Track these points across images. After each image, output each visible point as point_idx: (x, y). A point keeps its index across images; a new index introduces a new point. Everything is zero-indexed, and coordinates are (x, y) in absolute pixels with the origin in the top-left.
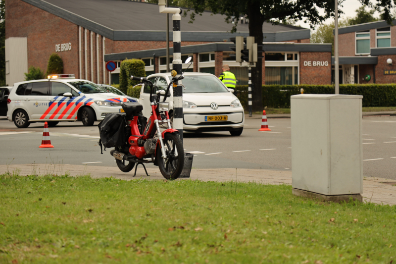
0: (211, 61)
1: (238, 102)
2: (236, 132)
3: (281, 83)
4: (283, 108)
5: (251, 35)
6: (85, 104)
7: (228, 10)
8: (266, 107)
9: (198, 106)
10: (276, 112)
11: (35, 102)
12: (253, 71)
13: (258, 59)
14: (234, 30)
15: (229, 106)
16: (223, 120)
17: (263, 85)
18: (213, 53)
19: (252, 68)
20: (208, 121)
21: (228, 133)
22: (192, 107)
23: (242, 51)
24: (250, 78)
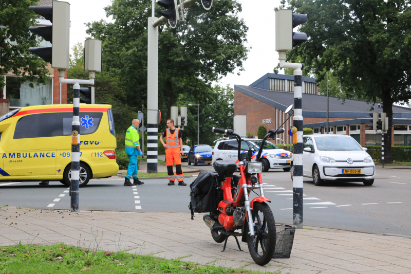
0: (357, 130)
1: (370, 158)
2: (369, 183)
3: (404, 145)
4: (406, 161)
5: (384, 112)
6: (263, 156)
7: (368, 95)
8: (394, 161)
9: (336, 161)
10: (401, 165)
11: (229, 154)
12: (385, 136)
13: (389, 128)
14: (373, 109)
15: (363, 161)
16: (357, 173)
17: (392, 146)
18: (359, 125)
19: (384, 134)
20: (345, 173)
21: (362, 183)
22: (332, 162)
23: (377, 123)
24: (383, 141)
